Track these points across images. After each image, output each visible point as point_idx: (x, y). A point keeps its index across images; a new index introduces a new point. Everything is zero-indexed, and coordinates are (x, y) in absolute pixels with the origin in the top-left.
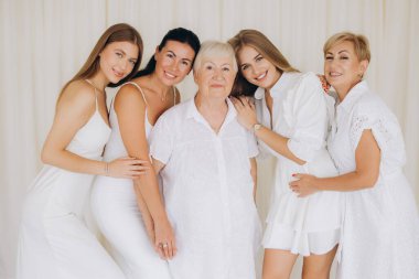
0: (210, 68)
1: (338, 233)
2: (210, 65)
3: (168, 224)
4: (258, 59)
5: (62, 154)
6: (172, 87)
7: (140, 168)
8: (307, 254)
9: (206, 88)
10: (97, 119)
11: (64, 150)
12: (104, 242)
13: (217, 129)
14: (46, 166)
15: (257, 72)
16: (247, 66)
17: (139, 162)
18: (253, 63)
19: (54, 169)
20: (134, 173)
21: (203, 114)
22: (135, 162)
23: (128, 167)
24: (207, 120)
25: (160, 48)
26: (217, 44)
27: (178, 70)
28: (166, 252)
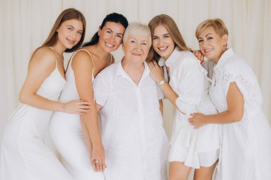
0: (133, 42)
1: (218, 152)
2: (133, 40)
3: (102, 148)
5: (33, 96)
6: (109, 54)
7: (87, 107)
9: (129, 55)
10: (57, 73)
11: (35, 93)
12: (60, 158)
13: (137, 82)
14: (21, 104)
15: (161, 44)
17: (86, 103)
19: (26, 106)
20: (81, 110)
21: (127, 72)
22: (83, 103)
23: (78, 106)
24: (130, 76)
25: (102, 27)
26: (141, 25)
27: (115, 42)
28: (98, 167)
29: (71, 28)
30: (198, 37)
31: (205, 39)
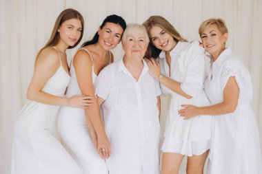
0: (131, 40)
2: (132, 38)
3: (106, 137)
4: (162, 34)
5: (39, 93)
6: (108, 52)
7: (89, 101)
8: (191, 155)
9: (129, 52)
10: (61, 71)
11: (41, 91)
13: (137, 78)
14: (29, 101)
15: (162, 42)
16: (155, 38)
17: (88, 98)
18: (159, 36)
19: (34, 103)
20: (85, 105)
21: (128, 68)
22: (86, 98)
23: (81, 101)
24: (130, 72)
25: (101, 27)
26: (136, 25)
27: (113, 41)
28: (104, 154)
29: (71, 27)
30: (201, 34)
31: (209, 35)
